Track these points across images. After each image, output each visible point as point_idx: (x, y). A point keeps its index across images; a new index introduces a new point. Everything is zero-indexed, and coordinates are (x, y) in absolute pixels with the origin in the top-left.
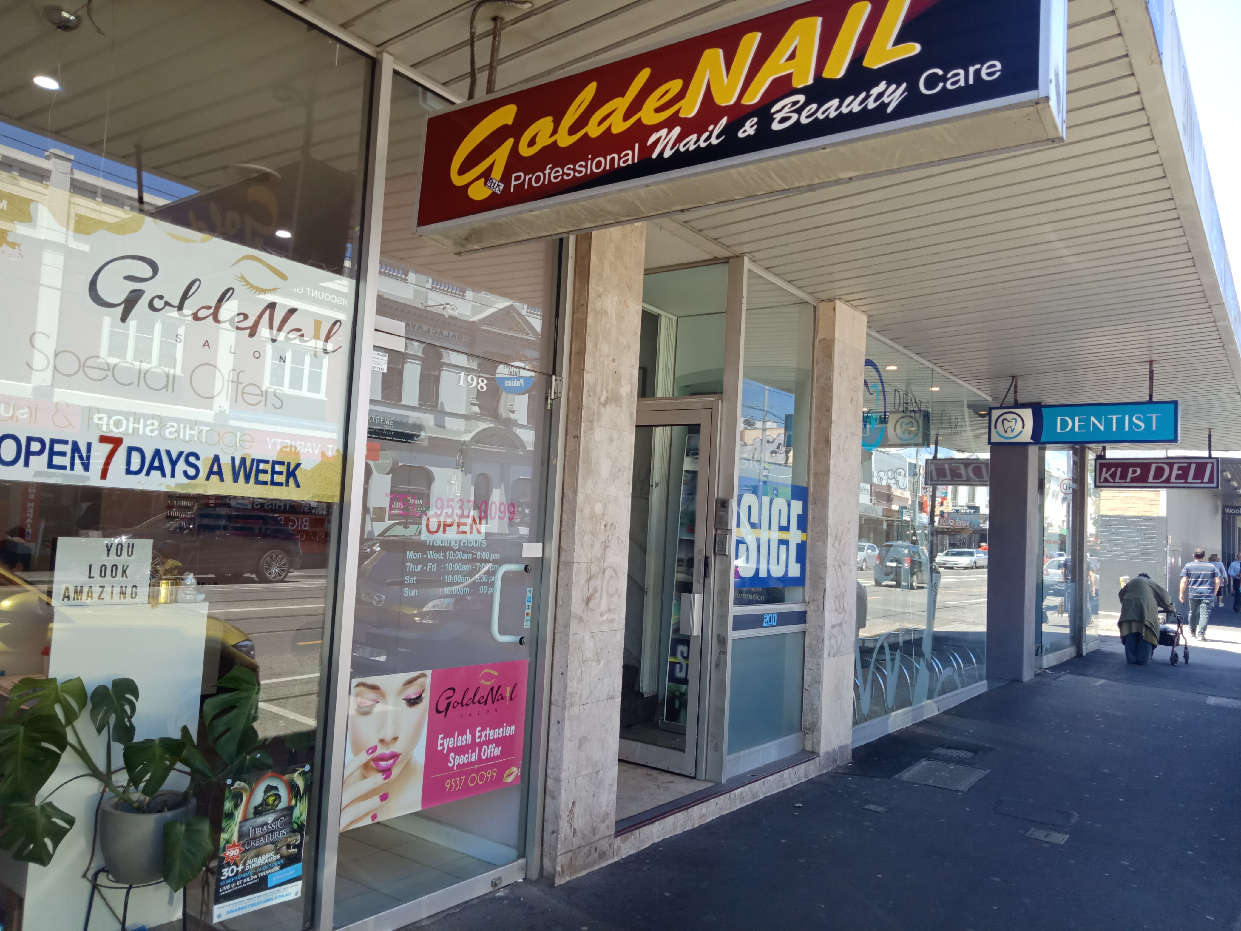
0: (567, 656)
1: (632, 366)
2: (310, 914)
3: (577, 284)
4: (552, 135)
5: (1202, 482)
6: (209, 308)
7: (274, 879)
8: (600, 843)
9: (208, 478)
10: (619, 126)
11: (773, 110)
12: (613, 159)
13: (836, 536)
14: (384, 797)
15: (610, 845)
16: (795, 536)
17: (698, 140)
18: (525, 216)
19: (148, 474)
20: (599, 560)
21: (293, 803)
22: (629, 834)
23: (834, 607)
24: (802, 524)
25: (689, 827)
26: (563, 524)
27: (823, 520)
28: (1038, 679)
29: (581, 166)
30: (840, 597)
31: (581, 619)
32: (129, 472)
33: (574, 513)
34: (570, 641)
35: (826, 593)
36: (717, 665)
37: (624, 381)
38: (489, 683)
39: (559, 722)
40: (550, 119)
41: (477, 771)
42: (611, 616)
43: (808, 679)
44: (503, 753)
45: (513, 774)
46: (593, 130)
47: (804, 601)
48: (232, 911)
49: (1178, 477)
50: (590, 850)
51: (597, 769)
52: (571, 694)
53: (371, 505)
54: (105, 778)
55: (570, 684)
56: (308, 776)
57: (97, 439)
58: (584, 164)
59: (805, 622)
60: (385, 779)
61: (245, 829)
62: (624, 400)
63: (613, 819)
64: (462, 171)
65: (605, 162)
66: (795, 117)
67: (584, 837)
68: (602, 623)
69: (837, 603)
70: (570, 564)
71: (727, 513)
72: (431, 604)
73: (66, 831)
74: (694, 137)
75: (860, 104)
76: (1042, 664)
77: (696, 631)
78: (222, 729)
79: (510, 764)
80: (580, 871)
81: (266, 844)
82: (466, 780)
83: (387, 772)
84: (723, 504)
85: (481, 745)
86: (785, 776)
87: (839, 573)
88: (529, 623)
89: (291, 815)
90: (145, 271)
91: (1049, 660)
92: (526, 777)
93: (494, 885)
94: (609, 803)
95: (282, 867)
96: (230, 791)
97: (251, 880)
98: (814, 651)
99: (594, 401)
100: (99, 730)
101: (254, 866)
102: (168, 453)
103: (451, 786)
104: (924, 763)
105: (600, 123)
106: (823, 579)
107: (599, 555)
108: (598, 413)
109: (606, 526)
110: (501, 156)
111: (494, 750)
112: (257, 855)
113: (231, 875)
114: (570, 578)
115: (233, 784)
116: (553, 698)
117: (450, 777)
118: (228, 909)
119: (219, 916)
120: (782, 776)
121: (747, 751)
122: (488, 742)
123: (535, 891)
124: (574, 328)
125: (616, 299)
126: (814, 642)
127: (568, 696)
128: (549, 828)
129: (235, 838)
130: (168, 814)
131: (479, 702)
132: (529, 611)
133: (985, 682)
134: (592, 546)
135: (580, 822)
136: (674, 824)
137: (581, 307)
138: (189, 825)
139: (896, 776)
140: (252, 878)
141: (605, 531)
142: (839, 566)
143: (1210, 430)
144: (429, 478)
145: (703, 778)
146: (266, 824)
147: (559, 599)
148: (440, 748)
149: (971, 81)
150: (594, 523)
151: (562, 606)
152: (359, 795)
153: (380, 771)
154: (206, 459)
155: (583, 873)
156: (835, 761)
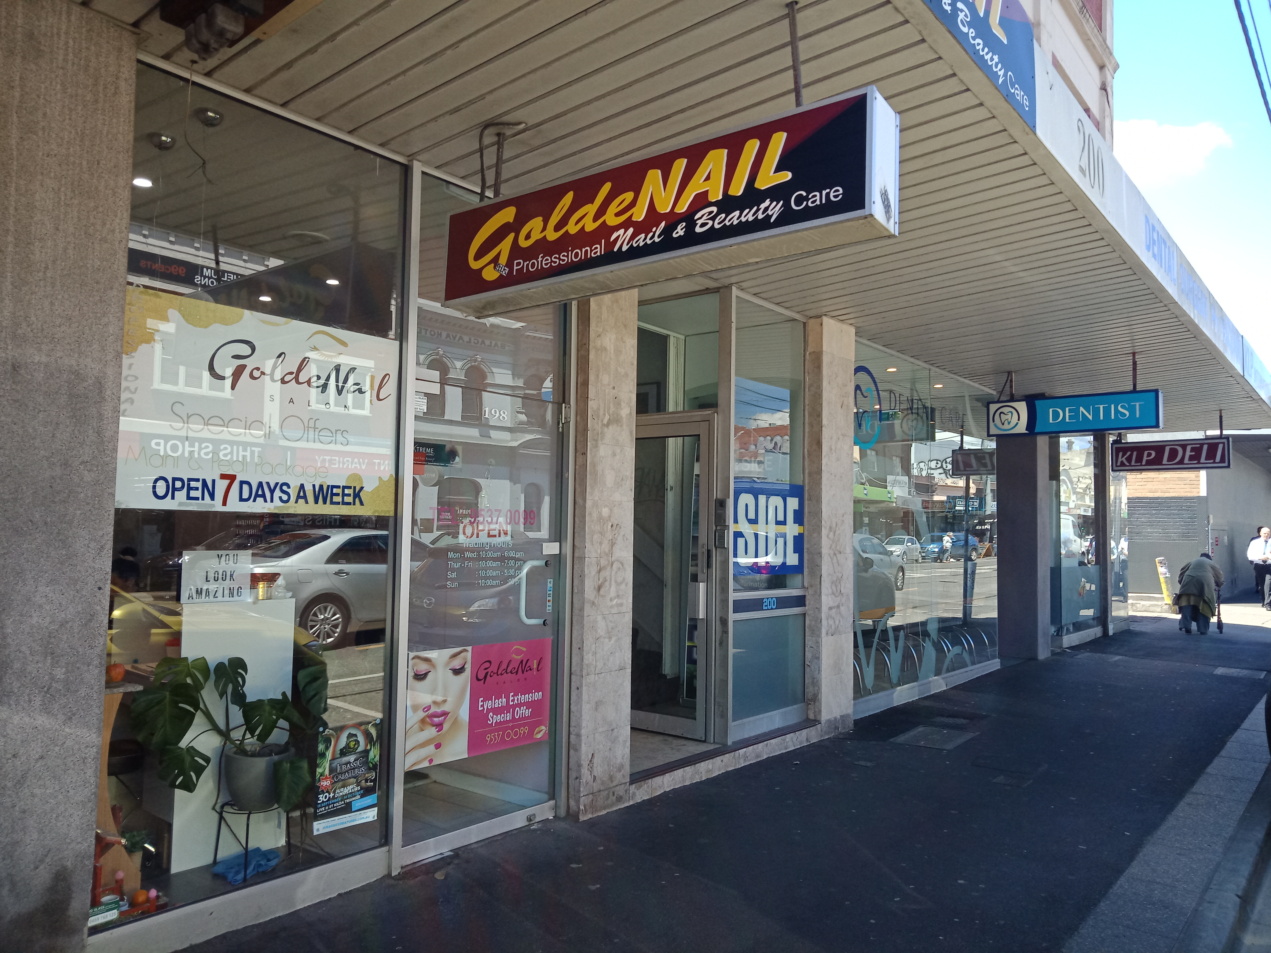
0: (582, 634)
1: (631, 392)
2: (384, 833)
3: (580, 327)
4: (542, 232)
5: (1214, 462)
6: (291, 373)
7: (357, 805)
8: (618, 788)
9: (296, 502)
10: (590, 226)
11: (696, 218)
12: (586, 251)
13: (830, 528)
14: (438, 746)
15: (626, 791)
16: (792, 530)
17: (645, 239)
18: (524, 292)
19: (254, 501)
20: (607, 555)
21: (369, 747)
22: (643, 783)
23: (830, 591)
24: (799, 517)
25: (697, 779)
26: (576, 526)
27: (818, 514)
28: (1055, 657)
29: (564, 256)
30: (837, 582)
31: (593, 603)
32: (241, 499)
33: (584, 517)
34: (585, 622)
35: (822, 579)
36: (721, 644)
37: (623, 405)
38: (519, 657)
39: (578, 689)
40: (541, 218)
41: (512, 728)
42: (619, 601)
43: (808, 655)
44: (533, 715)
45: (542, 732)
46: (572, 228)
47: (803, 587)
48: (327, 827)
49: (1191, 458)
50: (608, 794)
51: (612, 728)
52: (587, 665)
53: (418, 517)
54: (225, 734)
55: (585, 657)
56: (379, 726)
57: (219, 477)
58: (566, 254)
59: (804, 605)
60: (438, 731)
61: (334, 765)
62: (624, 420)
63: (627, 770)
64: (477, 257)
65: (581, 254)
66: (711, 223)
67: (603, 783)
68: (612, 607)
69: (834, 588)
70: (582, 558)
71: (725, 512)
72: (476, 604)
73: (205, 768)
74: (643, 236)
75: (753, 215)
76: (1062, 644)
77: (702, 615)
78: (312, 693)
79: (539, 723)
80: (600, 811)
81: (350, 778)
82: (503, 734)
83: (439, 726)
84: (721, 504)
85: (514, 707)
86: (787, 740)
87: (835, 561)
88: (551, 608)
89: (367, 757)
90: (245, 350)
91: (1070, 640)
92: (553, 732)
93: (529, 819)
94: (624, 756)
95: (362, 796)
96: (322, 736)
97: (340, 805)
98: (813, 630)
99: (598, 423)
100: (221, 696)
101: (341, 794)
102: (268, 483)
103: (491, 740)
104: (921, 729)
105: (577, 223)
106: (819, 566)
107: (607, 550)
108: (602, 433)
109: (612, 526)
110: (505, 246)
111: (525, 712)
112: (344, 786)
113: (325, 800)
114: (583, 571)
115: (324, 731)
116: (573, 669)
117: (491, 732)
118: (324, 825)
119: (318, 830)
120: (784, 740)
121: (751, 719)
122: (520, 705)
123: (562, 825)
124: (579, 363)
125: (613, 337)
126: (813, 623)
127: (584, 666)
128: (573, 775)
129: (327, 772)
130: (276, 758)
131: (511, 672)
132: (551, 598)
133: (998, 660)
134: (601, 544)
135: (598, 771)
136: (683, 776)
137: (584, 345)
138: (292, 763)
139: (892, 740)
140: (340, 803)
141: (612, 531)
142: (835, 554)
143: (1221, 411)
144: (477, 489)
145: (712, 741)
146: (349, 763)
147: (575, 588)
148: (480, 709)
149: (824, 202)
150: (602, 524)
151: (577, 593)
152: (418, 743)
153: (433, 726)
154: (295, 486)
155: (604, 812)
156: (837, 728)
